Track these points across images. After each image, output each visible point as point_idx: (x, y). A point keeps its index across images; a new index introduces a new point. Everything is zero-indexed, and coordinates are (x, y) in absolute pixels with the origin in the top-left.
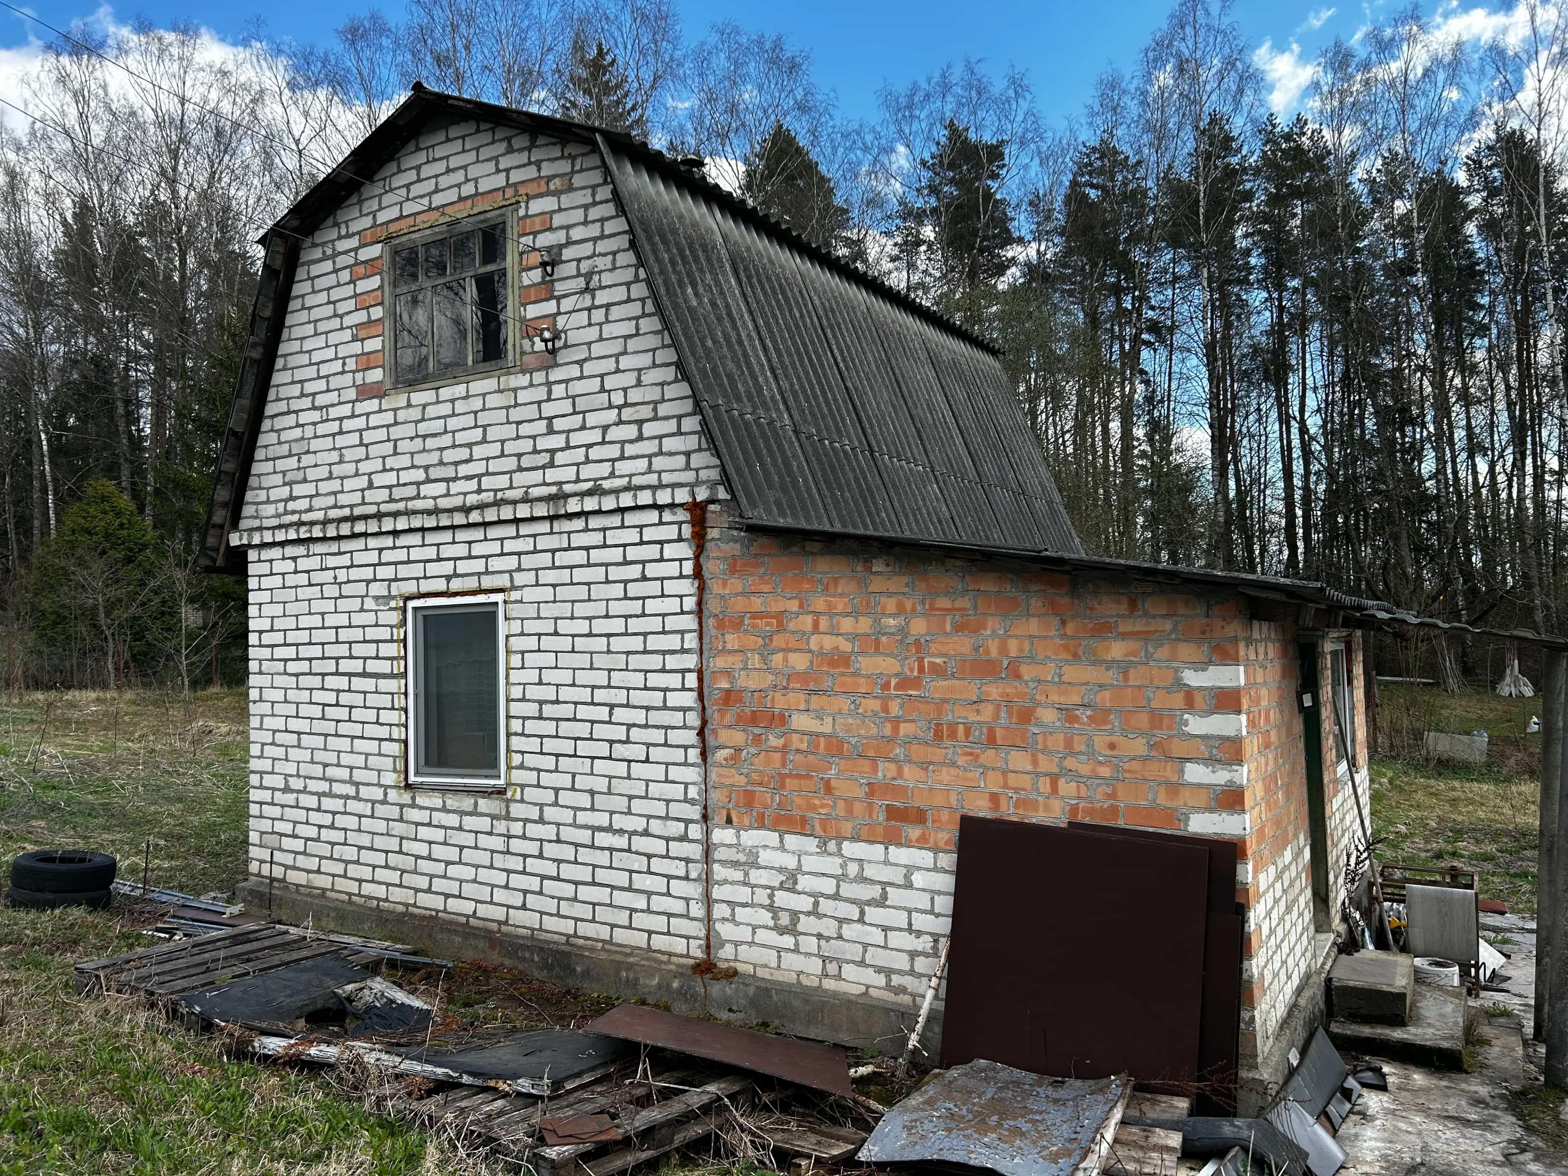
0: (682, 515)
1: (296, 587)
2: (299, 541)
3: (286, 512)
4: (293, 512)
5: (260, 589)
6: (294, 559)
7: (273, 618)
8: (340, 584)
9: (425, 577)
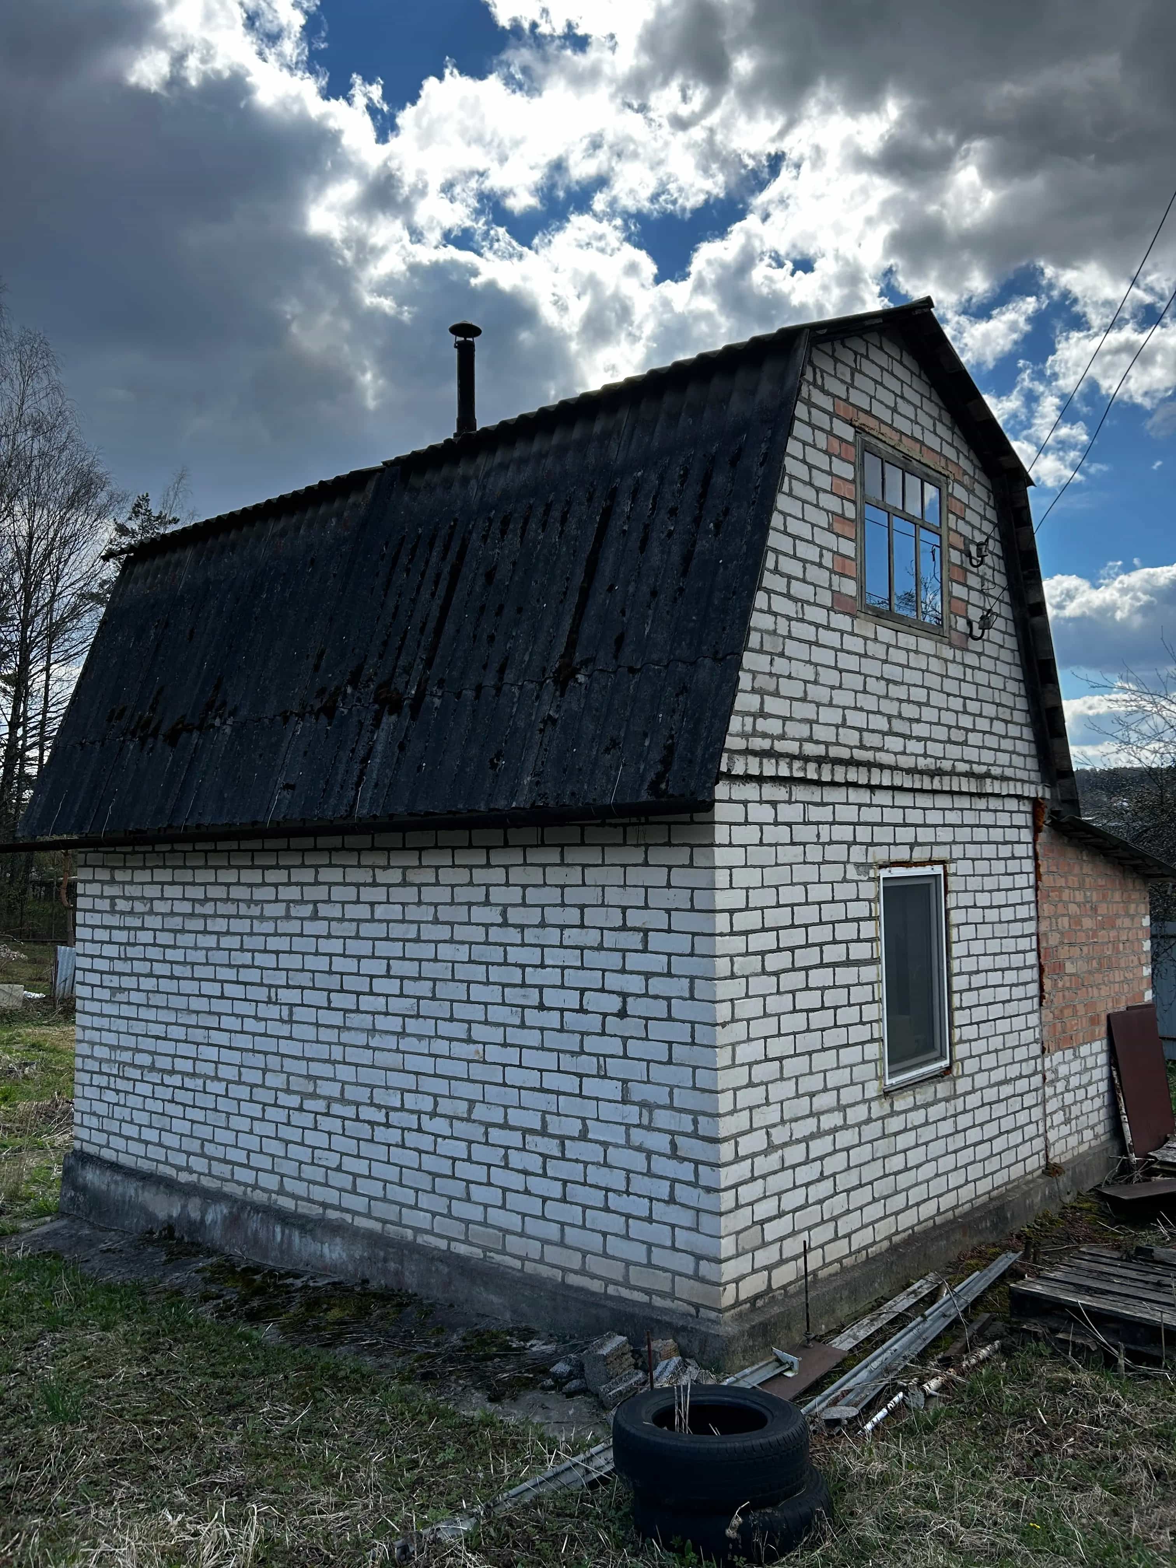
0: (1027, 807)
1: (776, 845)
2: (777, 780)
3: (755, 733)
4: (764, 735)
5: (730, 845)
6: (774, 804)
7: (747, 889)
8: (824, 844)
9: (895, 844)
